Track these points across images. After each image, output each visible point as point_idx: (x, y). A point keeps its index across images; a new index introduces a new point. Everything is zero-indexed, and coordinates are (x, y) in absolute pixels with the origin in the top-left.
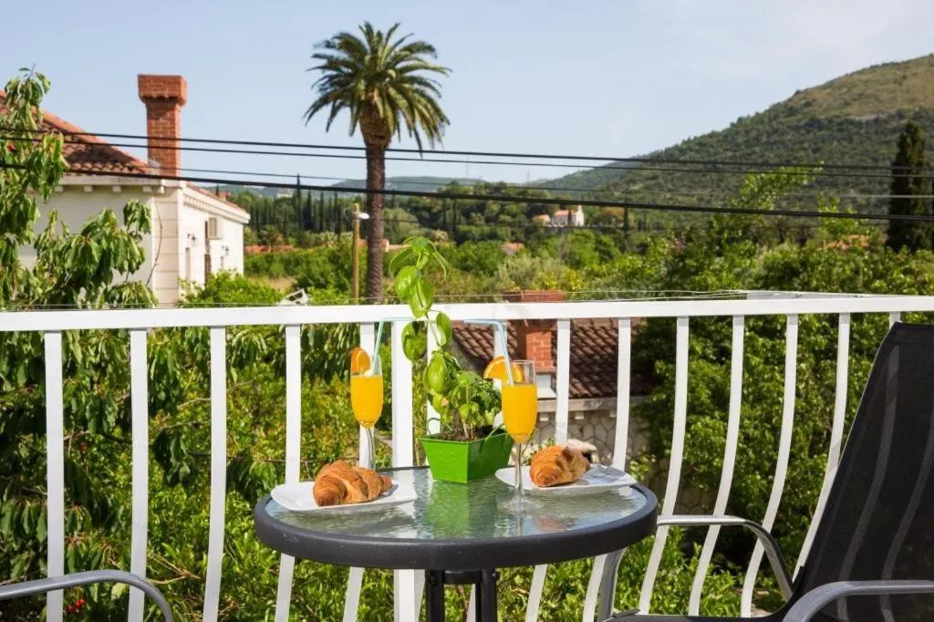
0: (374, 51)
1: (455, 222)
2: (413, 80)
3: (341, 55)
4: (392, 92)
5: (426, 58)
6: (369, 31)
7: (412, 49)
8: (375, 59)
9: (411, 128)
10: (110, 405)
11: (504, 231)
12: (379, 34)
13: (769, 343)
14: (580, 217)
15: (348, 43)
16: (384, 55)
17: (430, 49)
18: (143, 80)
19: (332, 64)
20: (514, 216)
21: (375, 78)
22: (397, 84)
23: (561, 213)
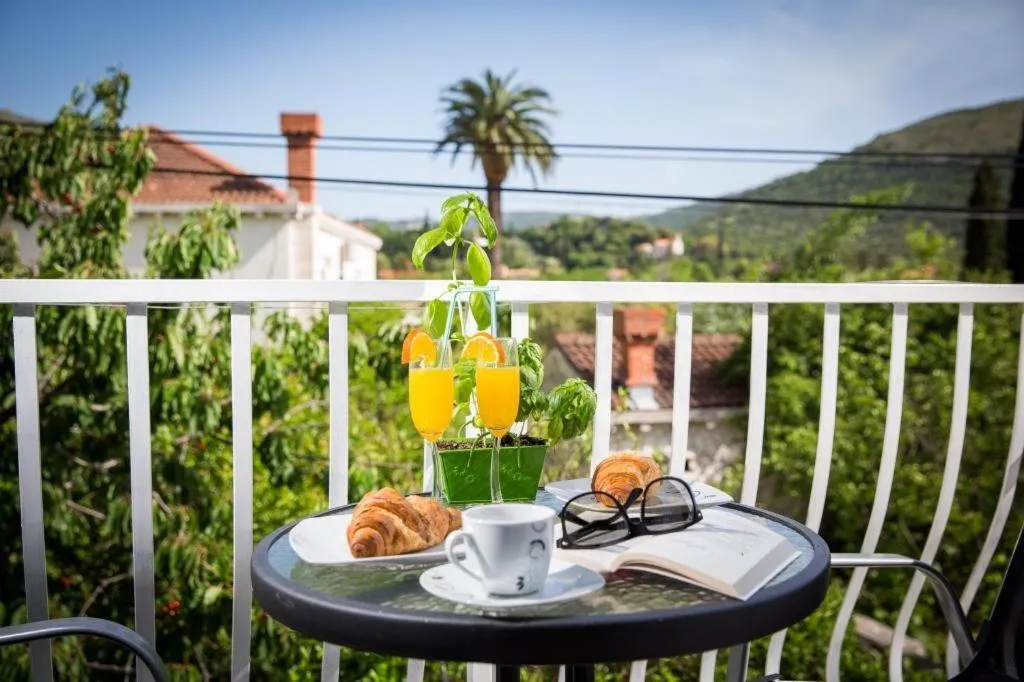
0: (494, 95)
1: (566, 250)
2: (528, 121)
3: (464, 98)
4: (510, 131)
5: (542, 102)
6: (489, 77)
7: (529, 94)
8: (494, 102)
9: (527, 163)
10: (212, 406)
11: (609, 258)
12: (498, 81)
13: (863, 359)
14: (678, 247)
15: (470, 88)
16: (502, 98)
17: (543, 94)
18: (285, 118)
19: (457, 106)
20: (618, 244)
21: (495, 118)
22: (514, 124)
23: (662, 244)
